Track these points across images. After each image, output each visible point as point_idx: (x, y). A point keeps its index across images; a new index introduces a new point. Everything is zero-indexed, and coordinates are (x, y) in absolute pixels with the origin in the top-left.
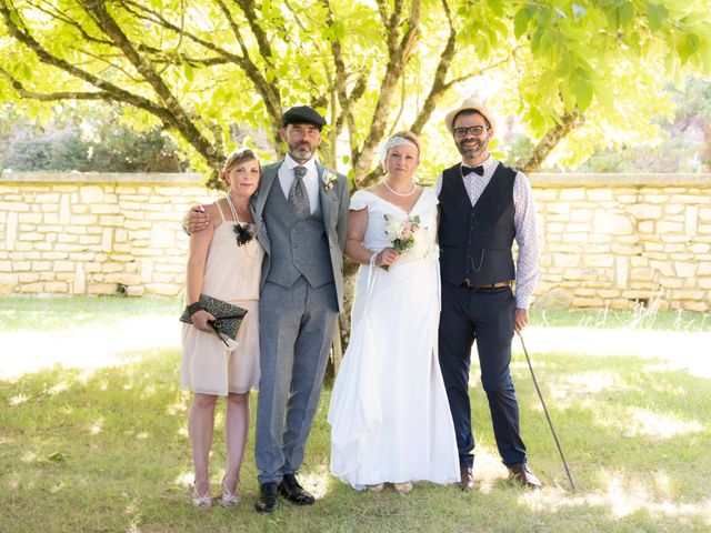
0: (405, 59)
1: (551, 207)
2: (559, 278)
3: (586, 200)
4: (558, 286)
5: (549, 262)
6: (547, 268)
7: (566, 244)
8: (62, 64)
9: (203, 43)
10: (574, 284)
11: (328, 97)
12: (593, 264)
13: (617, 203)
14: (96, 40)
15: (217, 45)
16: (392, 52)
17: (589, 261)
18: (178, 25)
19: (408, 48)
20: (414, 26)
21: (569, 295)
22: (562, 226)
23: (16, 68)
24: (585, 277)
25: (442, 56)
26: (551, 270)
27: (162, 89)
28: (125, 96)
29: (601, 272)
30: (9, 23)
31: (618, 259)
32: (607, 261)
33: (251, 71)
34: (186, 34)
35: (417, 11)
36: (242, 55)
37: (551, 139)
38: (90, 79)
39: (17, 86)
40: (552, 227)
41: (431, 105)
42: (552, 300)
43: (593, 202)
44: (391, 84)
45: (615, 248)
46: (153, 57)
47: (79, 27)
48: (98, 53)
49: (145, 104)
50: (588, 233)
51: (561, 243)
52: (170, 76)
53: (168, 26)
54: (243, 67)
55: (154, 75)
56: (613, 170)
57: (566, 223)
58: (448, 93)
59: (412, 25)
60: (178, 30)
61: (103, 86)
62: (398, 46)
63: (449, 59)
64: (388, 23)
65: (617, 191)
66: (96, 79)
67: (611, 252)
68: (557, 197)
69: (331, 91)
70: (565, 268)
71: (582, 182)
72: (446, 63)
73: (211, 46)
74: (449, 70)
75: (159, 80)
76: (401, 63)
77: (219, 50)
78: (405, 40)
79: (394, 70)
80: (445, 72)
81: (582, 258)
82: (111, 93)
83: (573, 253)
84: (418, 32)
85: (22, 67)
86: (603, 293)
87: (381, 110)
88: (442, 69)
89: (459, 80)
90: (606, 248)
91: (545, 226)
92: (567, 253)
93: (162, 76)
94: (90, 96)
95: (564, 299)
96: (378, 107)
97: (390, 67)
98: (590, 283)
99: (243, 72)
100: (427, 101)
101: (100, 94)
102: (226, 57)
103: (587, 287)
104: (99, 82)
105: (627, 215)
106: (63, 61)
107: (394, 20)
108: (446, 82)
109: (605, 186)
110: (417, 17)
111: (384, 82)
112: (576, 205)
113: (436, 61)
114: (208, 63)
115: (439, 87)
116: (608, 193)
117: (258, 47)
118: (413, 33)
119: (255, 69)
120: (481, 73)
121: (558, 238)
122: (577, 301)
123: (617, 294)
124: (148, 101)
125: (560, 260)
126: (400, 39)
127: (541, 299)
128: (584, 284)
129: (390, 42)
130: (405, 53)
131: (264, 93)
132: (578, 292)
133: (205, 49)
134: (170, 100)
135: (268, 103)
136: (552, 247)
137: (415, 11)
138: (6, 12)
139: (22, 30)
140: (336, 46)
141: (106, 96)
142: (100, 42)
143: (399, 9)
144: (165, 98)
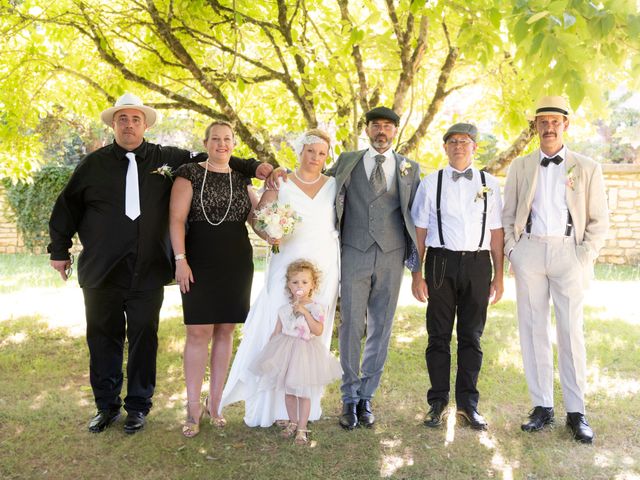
0: (415, 70)
9: (252, 62)
11: (351, 106)
14: (171, 64)
15: (264, 63)
16: (405, 63)
18: (233, 48)
19: (417, 60)
20: (423, 42)
23: (111, 88)
25: (442, 69)
27: (221, 99)
28: (191, 105)
30: (100, 49)
33: (291, 86)
34: (239, 55)
35: (425, 30)
36: (283, 72)
38: (164, 92)
39: (111, 100)
41: (434, 109)
44: (404, 91)
47: (158, 54)
49: (208, 112)
52: (229, 90)
53: (225, 49)
54: (284, 82)
55: (214, 88)
58: (447, 99)
59: (420, 42)
60: (232, 52)
61: (175, 97)
62: (409, 59)
63: (448, 71)
64: (402, 40)
66: (169, 92)
69: (353, 100)
72: (446, 74)
73: (259, 65)
74: (448, 81)
75: (218, 91)
76: (412, 73)
77: (265, 68)
78: (415, 54)
79: (406, 79)
80: (445, 81)
82: (182, 102)
84: (425, 48)
85: (116, 87)
88: (443, 79)
89: (457, 88)
93: (220, 89)
94: (166, 106)
97: (403, 77)
99: (284, 86)
100: (431, 106)
101: (172, 104)
102: (272, 75)
104: (171, 95)
106: (142, 78)
107: (406, 37)
108: (446, 90)
110: (425, 35)
111: (398, 89)
113: (439, 73)
114: (258, 80)
115: (440, 94)
117: (296, 66)
118: (422, 48)
119: (293, 83)
124: (210, 109)
126: (411, 54)
129: (404, 55)
130: (415, 65)
131: (301, 101)
133: (254, 67)
134: (227, 108)
135: (304, 110)
137: (423, 30)
138: (97, 40)
139: (110, 54)
140: (358, 61)
141: (177, 106)
142: (174, 65)
143: (410, 28)
144: (223, 106)
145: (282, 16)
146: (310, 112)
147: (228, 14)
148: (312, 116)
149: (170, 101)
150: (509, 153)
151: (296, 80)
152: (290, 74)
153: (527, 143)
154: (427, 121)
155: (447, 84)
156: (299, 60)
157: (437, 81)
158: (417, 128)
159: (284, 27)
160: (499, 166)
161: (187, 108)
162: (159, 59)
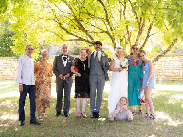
0: (142, 31)
1: (165, 60)
2: (167, 75)
3: (173, 59)
4: (167, 76)
5: (165, 72)
6: (165, 73)
7: (169, 68)
8: (71, 34)
10: (171, 76)
12: (175, 72)
13: (179, 59)
15: (102, 29)
16: (139, 29)
17: (173, 71)
18: (94, 25)
21: (169, 78)
22: (168, 64)
24: (173, 74)
25: (149, 30)
26: (166, 73)
27: (92, 38)
28: (84, 40)
29: (176, 73)
30: (61, 26)
31: (180, 70)
32: (178, 71)
33: (109, 34)
34: (96, 27)
35: (145, 21)
36: (107, 31)
37: (171, 46)
38: (77, 37)
39: (62, 38)
40: (165, 64)
42: (166, 79)
43: (174, 59)
44: (139, 36)
45: (179, 68)
46: (89, 32)
47: (73, 26)
48: (75, 31)
49: (88, 41)
50: (173, 65)
51: (168, 67)
52: (93, 35)
53: (92, 25)
54: (107, 33)
55: (90, 35)
56: (175, 53)
57: (168, 63)
58: (150, 37)
59: (143, 24)
60: (94, 26)
61: (79, 38)
62: (141, 28)
63: (150, 30)
64: (139, 23)
65: (179, 57)
67: (178, 69)
68: (167, 58)
70: (168, 73)
71: (172, 55)
72: (149, 31)
73: (101, 29)
74: (150, 32)
75: (91, 36)
76: (141, 31)
77: (103, 30)
78: (142, 27)
79: (140, 33)
80: (149, 33)
81: (172, 71)
82: (81, 39)
83: (170, 70)
84: (145, 25)
86: (177, 78)
87: (137, 41)
88: (149, 32)
89: (152, 34)
90: (177, 69)
91: (164, 65)
92: (169, 70)
93: (91, 35)
95: (169, 79)
96: (137, 40)
97: (139, 32)
98: (174, 76)
100: (146, 39)
102: (104, 31)
103: (173, 77)
104: (79, 37)
105: (181, 61)
106: (71, 33)
107: (140, 23)
108: (149, 35)
109: (176, 56)
110: (145, 22)
111: (138, 35)
112: (170, 60)
113: (147, 31)
114: (101, 32)
115: (148, 36)
116: (177, 57)
118: (144, 25)
120: (157, 33)
121: (167, 66)
122: (171, 80)
123: (180, 78)
125: (168, 71)
126: (141, 27)
127: (164, 79)
128: (173, 76)
129: (139, 27)
131: (111, 38)
132: (171, 77)
133: (100, 30)
134: (93, 40)
135: (112, 40)
136: (166, 69)
137: (144, 21)
138: (60, 24)
139: (63, 27)
140: (127, 28)
141: (80, 40)
142: (77, 29)
143: (141, 20)
144: (92, 40)
145: (107, 17)
146: (114, 41)
147: (93, 16)
148: (114, 42)
149: (78, 39)
150: (166, 51)
151: (110, 33)
152: (109, 31)
153: (171, 48)
154: (145, 43)
155: (150, 34)
156: (111, 28)
157: (147, 33)
158: (142, 45)
159: (107, 19)
160: (164, 54)
161: (82, 40)
162: (74, 28)
